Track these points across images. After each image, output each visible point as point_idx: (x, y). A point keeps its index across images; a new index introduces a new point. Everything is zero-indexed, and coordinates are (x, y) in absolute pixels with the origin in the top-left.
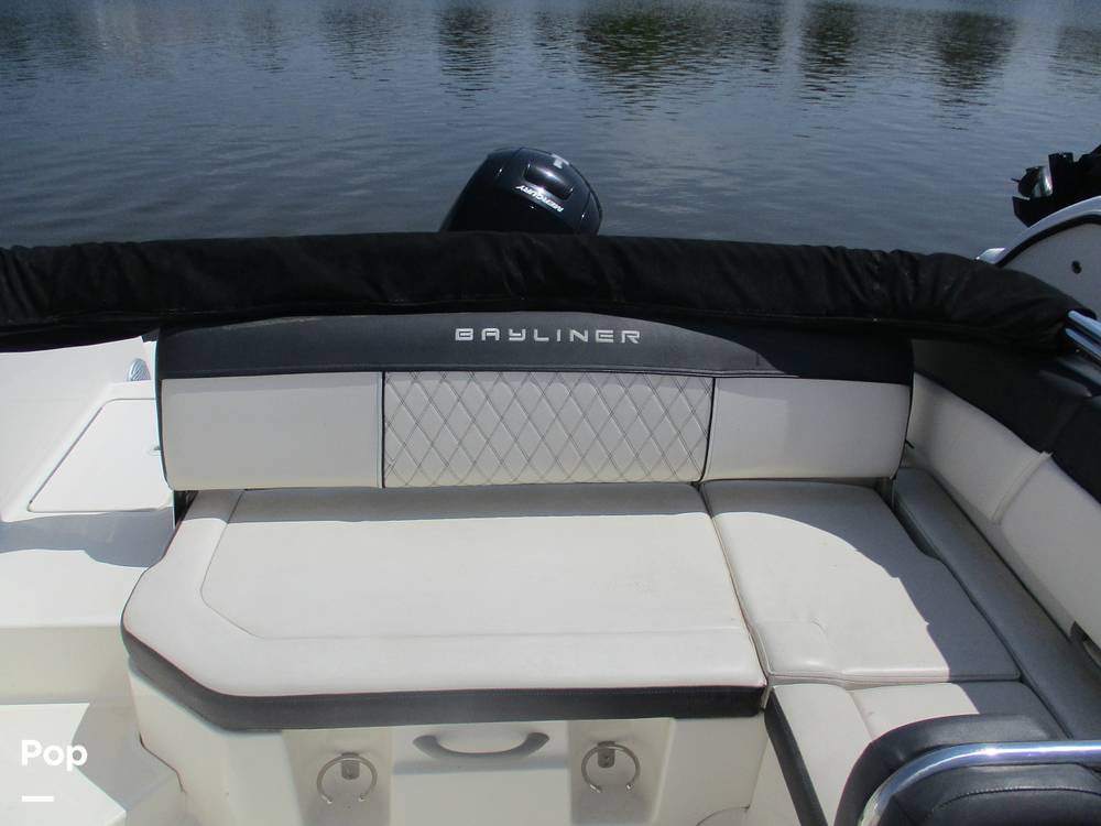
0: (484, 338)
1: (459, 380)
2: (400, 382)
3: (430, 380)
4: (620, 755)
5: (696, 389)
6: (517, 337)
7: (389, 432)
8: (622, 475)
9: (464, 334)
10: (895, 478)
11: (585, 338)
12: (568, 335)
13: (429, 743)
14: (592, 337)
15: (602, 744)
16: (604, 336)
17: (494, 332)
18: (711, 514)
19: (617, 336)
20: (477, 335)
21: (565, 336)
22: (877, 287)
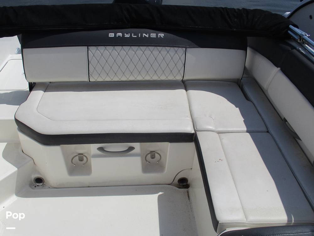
0: (117, 36)
1: (110, 48)
2: (93, 49)
3: (102, 49)
4: (157, 155)
5: (181, 51)
6: (127, 36)
7: (90, 65)
8: (159, 78)
9: (112, 35)
10: (242, 79)
11: (147, 36)
12: (142, 36)
13: (101, 149)
14: (149, 36)
15: (151, 152)
16: (153, 35)
17: (120, 34)
18: (186, 90)
19: (157, 35)
20: (115, 35)
21: (142, 35)
22: (236, 20)
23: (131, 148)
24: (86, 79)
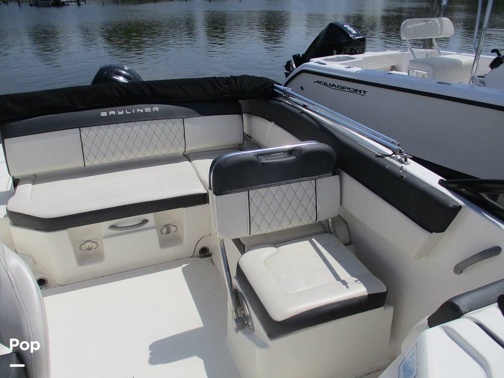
0: (110, 114)
1: (104, 128)
2: (85, 131)
3: (95, 129)
4: (173, 229)
5: (178, 122)
6: (120, 113)
7: (84, 147)
8: (160, 152)
9: (104, 114)
10: (243, 144)
11: (142, 111)
12: (137, 111)
13: (113, 227)
14: (144, 110)
15: (166, 226)
16: (148, 110)
17: (113, 113)
18: (190, 162)
19: (152, 110)
20: (108, 114)
21: (136, 111)
22: (226, 86)
23: (145, 221)
24: (81, 165)
